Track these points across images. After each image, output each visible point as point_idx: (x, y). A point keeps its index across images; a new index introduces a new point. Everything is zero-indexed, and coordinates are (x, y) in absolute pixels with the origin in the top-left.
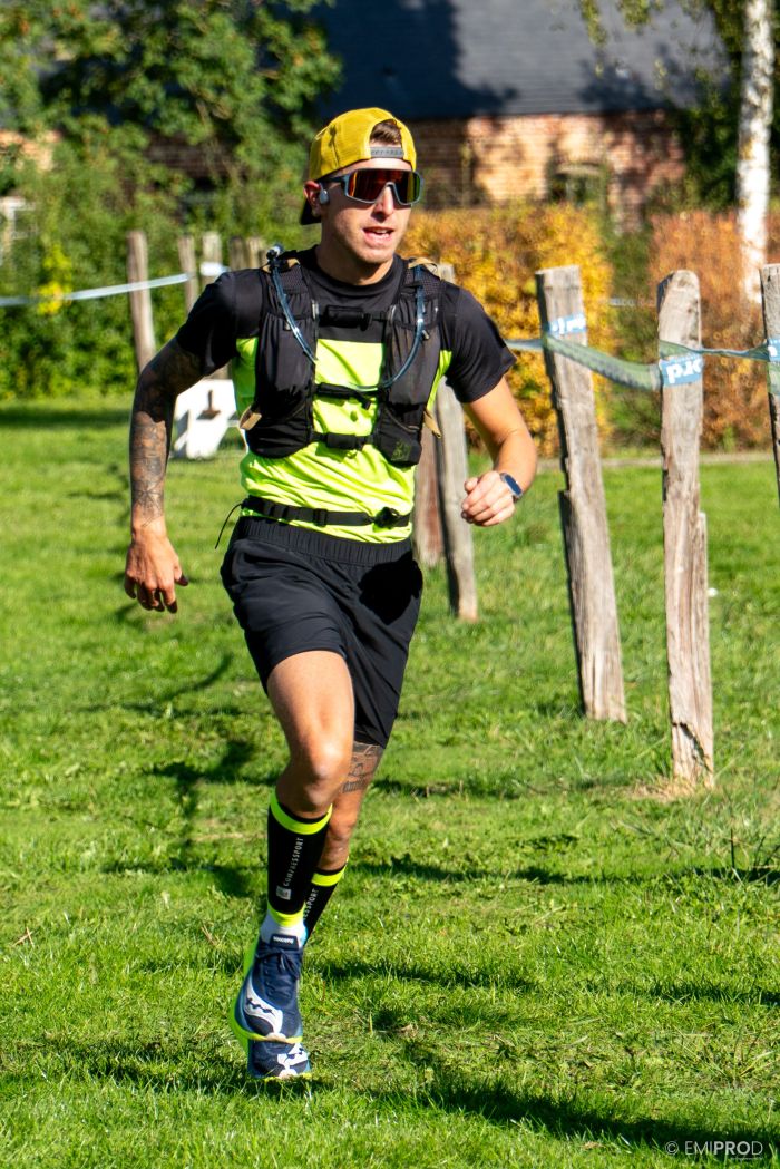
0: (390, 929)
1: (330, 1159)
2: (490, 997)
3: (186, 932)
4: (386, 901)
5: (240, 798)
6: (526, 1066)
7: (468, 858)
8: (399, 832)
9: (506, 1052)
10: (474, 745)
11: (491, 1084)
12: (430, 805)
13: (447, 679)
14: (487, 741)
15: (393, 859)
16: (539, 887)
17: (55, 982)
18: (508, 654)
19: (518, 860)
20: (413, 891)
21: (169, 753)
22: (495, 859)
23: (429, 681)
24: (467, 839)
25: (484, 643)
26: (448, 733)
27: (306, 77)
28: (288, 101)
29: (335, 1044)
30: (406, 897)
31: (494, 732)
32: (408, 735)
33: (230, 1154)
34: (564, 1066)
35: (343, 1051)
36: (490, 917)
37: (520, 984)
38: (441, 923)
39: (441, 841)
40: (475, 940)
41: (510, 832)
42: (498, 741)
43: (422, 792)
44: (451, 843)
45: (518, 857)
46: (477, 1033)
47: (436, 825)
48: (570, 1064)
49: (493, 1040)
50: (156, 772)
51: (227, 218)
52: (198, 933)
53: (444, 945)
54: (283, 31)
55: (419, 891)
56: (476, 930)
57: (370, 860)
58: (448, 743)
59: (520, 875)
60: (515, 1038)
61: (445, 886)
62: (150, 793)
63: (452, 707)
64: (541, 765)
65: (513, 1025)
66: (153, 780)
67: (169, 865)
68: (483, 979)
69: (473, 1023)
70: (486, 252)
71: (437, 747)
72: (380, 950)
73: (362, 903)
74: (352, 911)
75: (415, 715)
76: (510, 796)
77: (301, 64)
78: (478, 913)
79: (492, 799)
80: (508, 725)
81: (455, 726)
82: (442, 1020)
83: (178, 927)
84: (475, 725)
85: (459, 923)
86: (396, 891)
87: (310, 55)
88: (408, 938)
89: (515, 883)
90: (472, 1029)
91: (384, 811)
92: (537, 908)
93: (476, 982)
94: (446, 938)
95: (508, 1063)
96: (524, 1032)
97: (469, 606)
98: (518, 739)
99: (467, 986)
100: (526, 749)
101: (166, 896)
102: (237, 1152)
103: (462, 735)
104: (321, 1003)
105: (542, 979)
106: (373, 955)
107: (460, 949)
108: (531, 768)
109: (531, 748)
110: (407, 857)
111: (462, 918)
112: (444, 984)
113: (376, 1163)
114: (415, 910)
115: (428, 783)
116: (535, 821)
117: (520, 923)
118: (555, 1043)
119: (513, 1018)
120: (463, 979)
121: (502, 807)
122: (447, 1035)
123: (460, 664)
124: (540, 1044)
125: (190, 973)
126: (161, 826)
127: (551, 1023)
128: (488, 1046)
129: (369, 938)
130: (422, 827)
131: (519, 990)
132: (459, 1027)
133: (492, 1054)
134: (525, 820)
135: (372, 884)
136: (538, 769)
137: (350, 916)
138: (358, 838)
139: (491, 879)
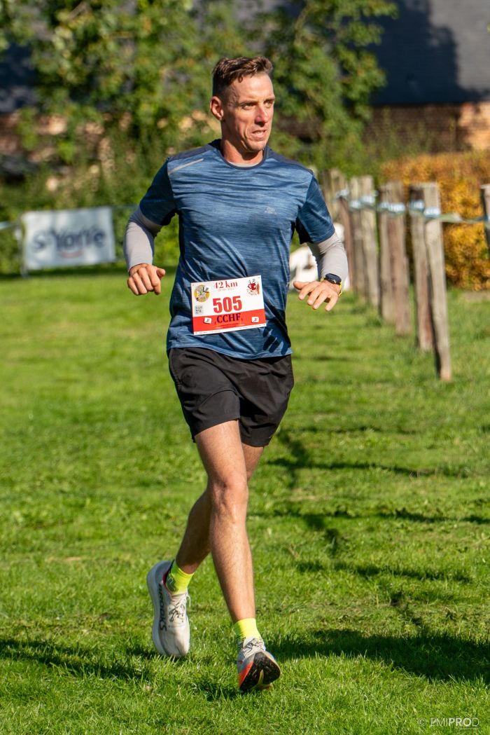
0: (392, 549)
1: (350, 674)
2: (444, 586)
3: (280, 550)
4: (391, 533)
5: (315, 477)
6: (462, 623)
7: (438, 510)
8: (401, 496)
9: (451, 616)
10: (445, 449)
11: (441, 633)
12: (419, 481)
13: (433, 413)
14: (452, 446)
15: (397, 511)
16: (476, 526)
17: (206, 577)
18: (467, 399)
19: (466, 511)
20: (406, 528)
21: (277, 453)
22: (453, 511)
23: (423, 414)
24: (439, 500)
25: (454, 393)
26: (431, 442)
27: (365, 82)
28: (354, 95)
29: (357, 611)
30: (402, 532)
31: (457, 441)
32: (409, 443)
33: (295, 671)
34: (483, 624)
35: (361, 615)
36: (448, 543)
37: (462, 578)
38: (421, 546)
39: (423, 501)
40: (438, 555)
41: (462, 496)
42: (458, 447)
43: (415, 474)
44: (429, 502)
45: (466, 510)
46: (436, 606)
47: (422, 492)
48: (486, 623)
49: (444, 609)
50: (269, 463)
51: (320, 159)
52: (286, 551)
53: (421, 558)
54: (351, 57)
55: (410, 528)
56: (439, 550)
57: (384, 511)
58: (431, 447)
59: (466, 519)
60: (456, 609)
61: (424, 526)
62: (265, 475)
63: (434, 428)
64: (481, 459)
65: (456, 601)
66: (267, 467)
67: (274, 513)
68: (441, 576)
69: (434, 600)
70: (461, 178)
71: (425, 450)
72: (386, 560)
73: (378, 534)
74: (372, 539)
75: (414, 432)
76: (464, 476)
77: (363, 75)
78: (441, 540)
79: (453, 478)
80: (464, 438)
81: (436, 437)
82: (417, 599)
83: (275, 548)
84: (447, 437)
85: (430, 546)
86: (398, 528)
87: (368, 70)
88: (402, 554)
89: (463, 524)
90: (433, 603)
91: (393, 484)
92: (474, 538)
93: (437, 578)
94: (422, 554)
95: (452, 622)
96: (462, 605)
97: (447, 372)
98: (469, 446)
99: (432, 580)
100: (474, 451)
101: (270, 531)
102: (299, 670)
103: (438, 443)
104: (351, 589)
105: (474, 576)
106: (382, 563)
107: (430, 560)
108: (476, 461)
109: (477, 450)
110: (404, 510)
111: (432, 543)
112: (420, 579)
113: (375, 676)
114: (407, 538)
115: (419, 469)
116: (476, 491)
117: (464, 546)
118: (478, 611)
119: (457, 597)
120: (430, 576)
121: (459, 483)
122: (419, 607)
123: (440, 404)
124: (470, 612)
125: (280, 572)
126: (270, 492)
127: (477, 601)
128: (441, 613)
129: (380, 554)
130: (414, 493)
131: (461, 582)
132: (426, 602)
133: (443, 616)
134: (471, 490)
135: (384, 525)
136: (479, 462)
137: (371, 542)
138: (378, 499)
139: (450, 522)
